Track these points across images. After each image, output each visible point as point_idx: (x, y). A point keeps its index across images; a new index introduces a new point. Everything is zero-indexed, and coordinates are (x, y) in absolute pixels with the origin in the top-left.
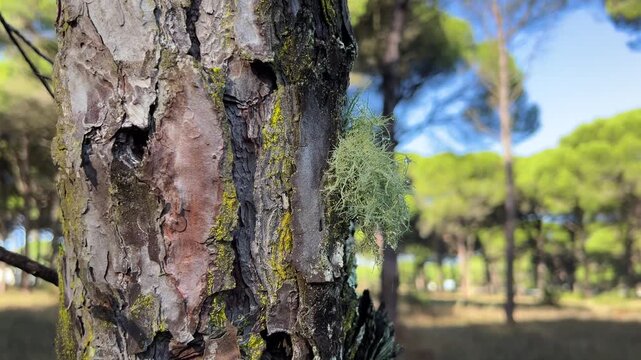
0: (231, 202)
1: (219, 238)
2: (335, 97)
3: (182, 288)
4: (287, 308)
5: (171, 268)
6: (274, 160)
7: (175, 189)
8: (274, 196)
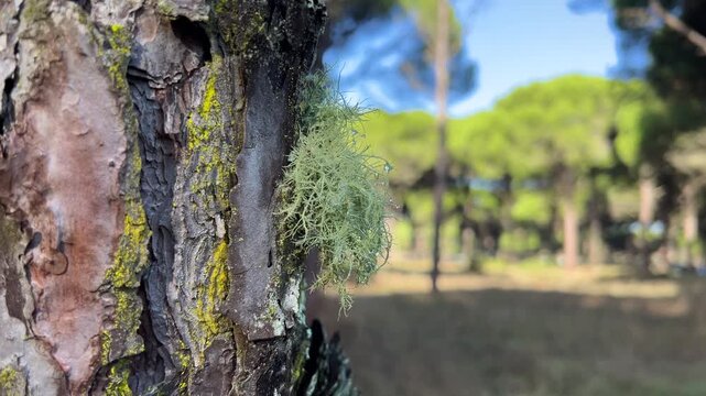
0: (137, 231)
1: (119, 284)
2: (296, 76)
3: (61, 356)
4: (219, 372)
5: (44, 328)
6: (204, 166)
7: (48, 212)
8: (203, 219)
